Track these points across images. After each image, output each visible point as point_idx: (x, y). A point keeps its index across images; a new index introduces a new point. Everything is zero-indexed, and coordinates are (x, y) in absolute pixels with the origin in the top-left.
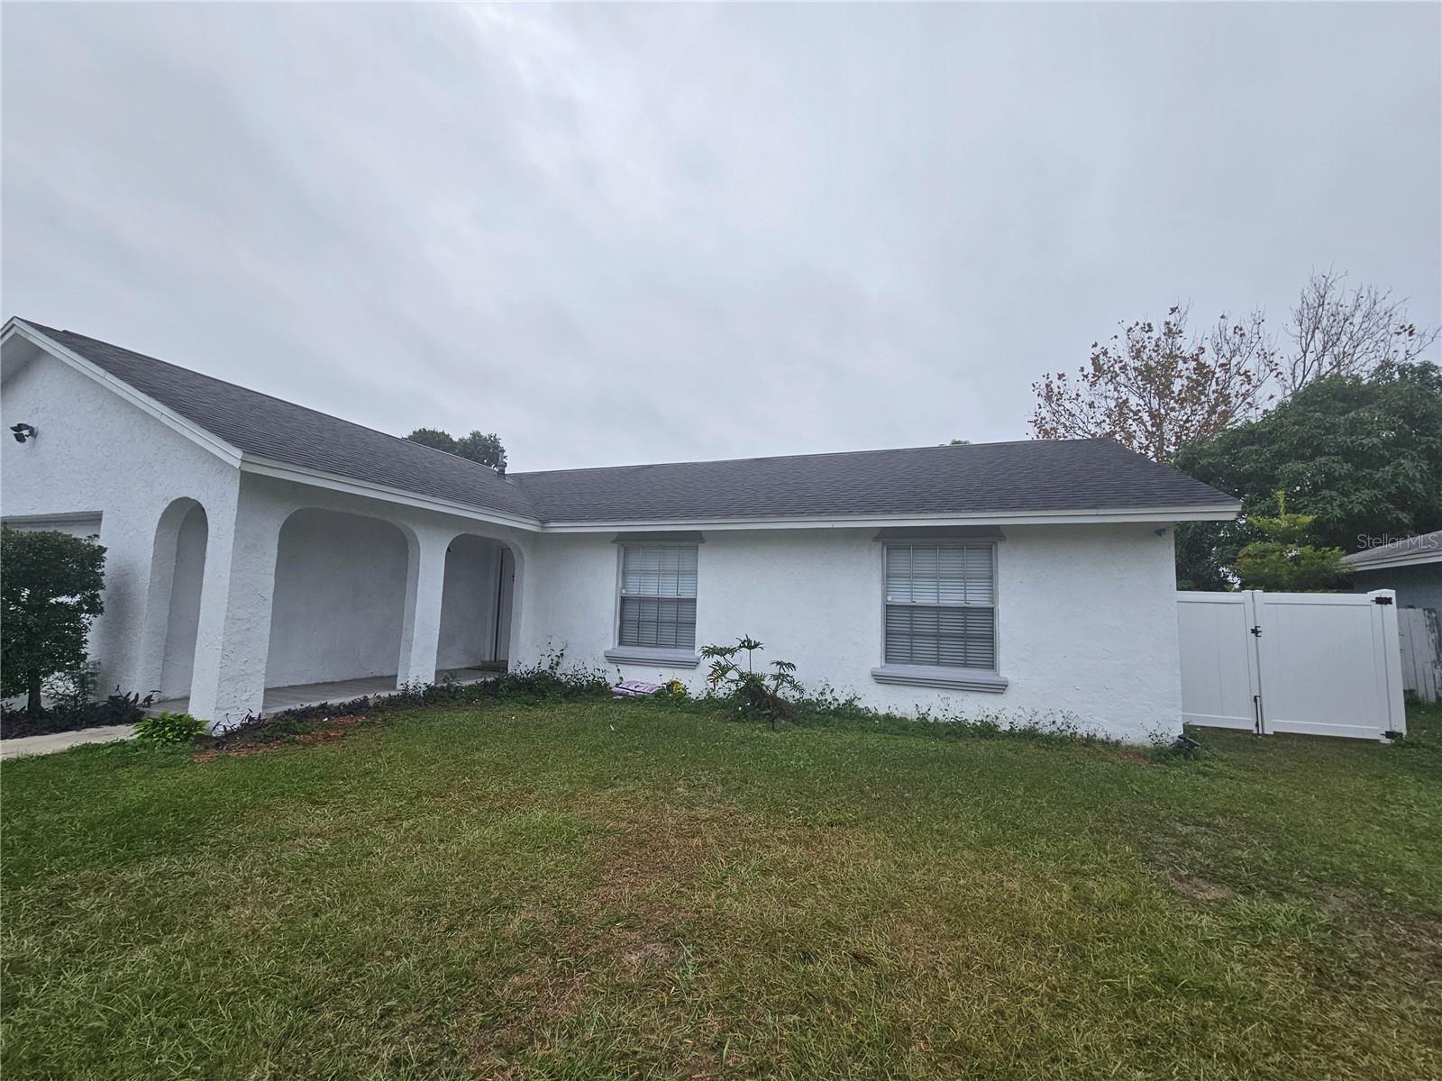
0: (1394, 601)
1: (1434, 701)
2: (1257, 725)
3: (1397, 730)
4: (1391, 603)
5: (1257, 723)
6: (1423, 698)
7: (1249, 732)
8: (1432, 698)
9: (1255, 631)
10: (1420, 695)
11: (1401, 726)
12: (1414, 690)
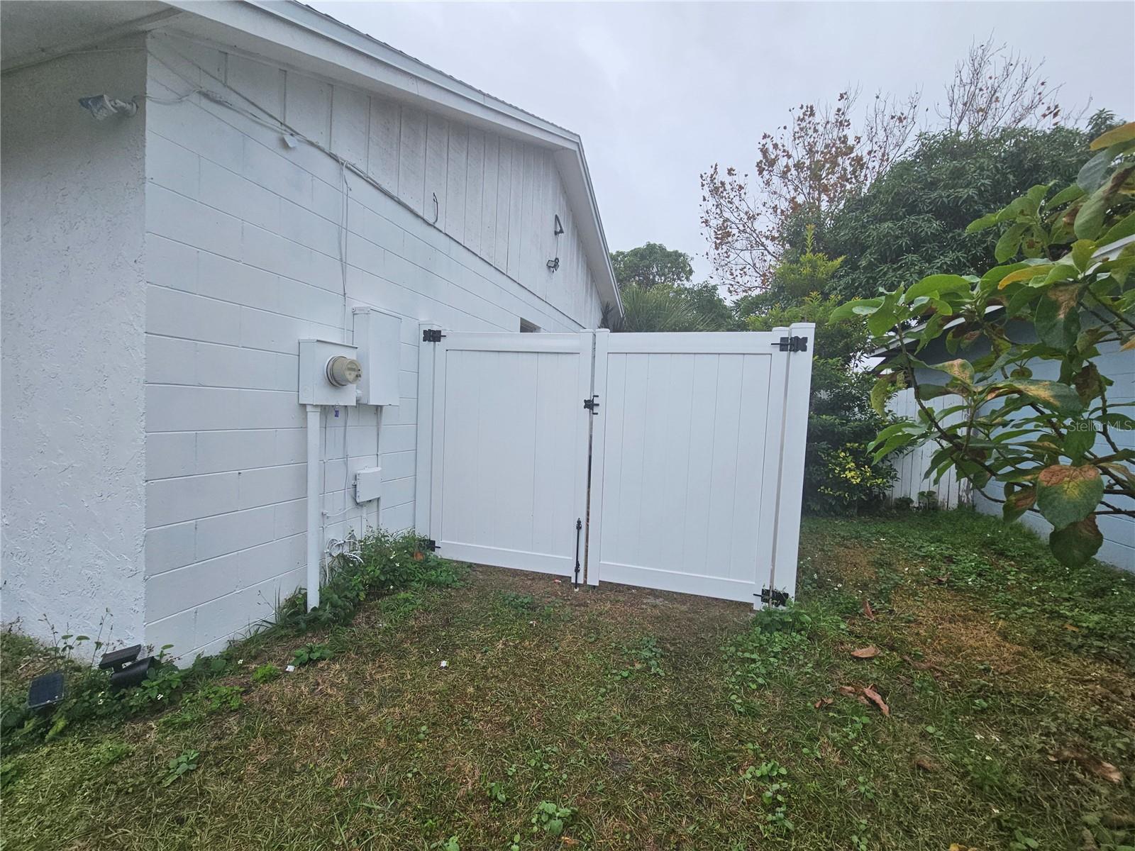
0: (810, 345)
1: (955, 507)
2: (577, 570)
3: (779, 587)
4: (804, 349)
5: (578, 565)
6: (943, 503)
7: (566, 579)
8: (954, 503)
9: (590, 405)
10: (940, 498)
11: (787, 583)
12: (935, 493)
